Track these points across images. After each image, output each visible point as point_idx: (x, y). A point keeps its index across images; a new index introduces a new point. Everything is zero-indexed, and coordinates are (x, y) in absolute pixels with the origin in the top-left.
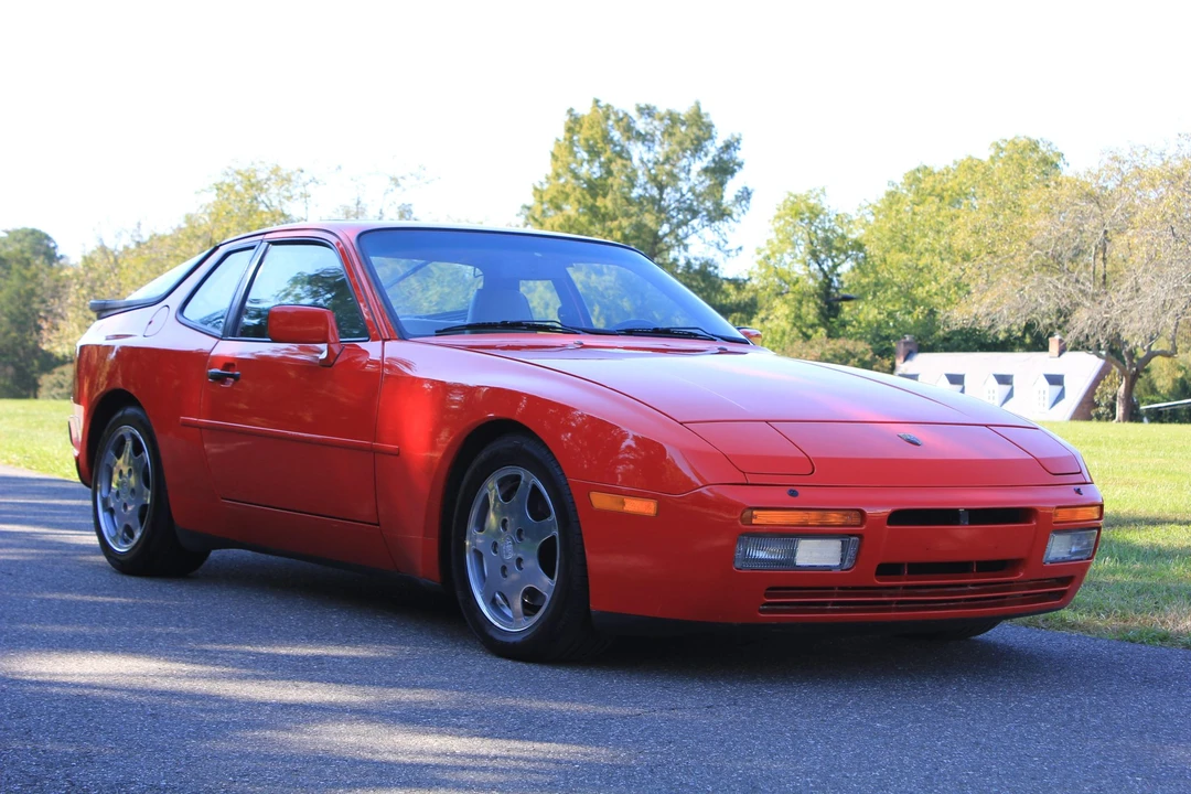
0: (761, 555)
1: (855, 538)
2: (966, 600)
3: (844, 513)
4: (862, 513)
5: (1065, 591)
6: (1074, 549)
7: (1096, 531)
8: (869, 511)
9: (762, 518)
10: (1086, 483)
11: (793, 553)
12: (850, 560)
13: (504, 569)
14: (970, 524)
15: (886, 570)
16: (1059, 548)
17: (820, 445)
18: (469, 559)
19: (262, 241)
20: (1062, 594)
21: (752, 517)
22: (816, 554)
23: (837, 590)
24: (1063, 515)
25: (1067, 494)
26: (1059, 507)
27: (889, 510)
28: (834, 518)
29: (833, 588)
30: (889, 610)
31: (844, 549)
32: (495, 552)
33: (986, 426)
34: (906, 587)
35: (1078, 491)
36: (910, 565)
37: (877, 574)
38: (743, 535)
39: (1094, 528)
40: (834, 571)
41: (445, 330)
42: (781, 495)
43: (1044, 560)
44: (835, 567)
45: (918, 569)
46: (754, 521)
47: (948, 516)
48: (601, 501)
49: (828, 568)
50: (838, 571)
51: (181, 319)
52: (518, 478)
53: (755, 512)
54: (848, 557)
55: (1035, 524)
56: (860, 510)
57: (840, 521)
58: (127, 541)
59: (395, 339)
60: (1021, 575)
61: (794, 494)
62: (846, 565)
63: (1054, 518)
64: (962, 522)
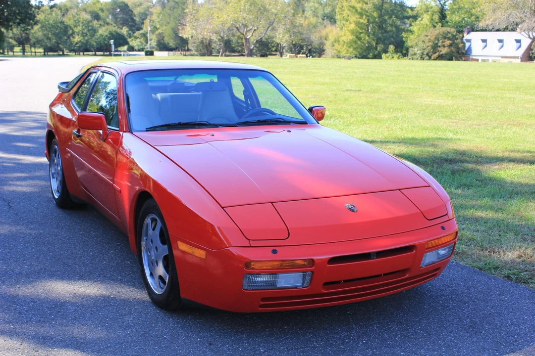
1: (309, 272)
9: (256, 266)
10: (449, 220)
11: (275, 281)
14: (377, 258)
15: (327, 285)
16: (429, 258)
20: (435, 275)
21: (251, 265)
22: (289, 281)
24: (431, 244)
25: (435, 231)
26: (429, 241)
27: (329, 257)
31: (304, 278)
35: (443, 228)
36: (345, 281)
37: (323, 287)
38: (247, 274)
39: (452, 243)
42: (267, 254)
43: (421, 266)
44: (299, 287)
46: (253, 268)
48: (182, 246)
49: (296, 287)
50: (301, 288)
52: (156, 221)
53: (252, 263)
54: (306, 282)
55: (414, 251)
56: (312, 259)
57: (301, 264)
58: (59, 193)
59: (128, 132)
60: (408, 275)
61: (275, 252)
62: (305, 285)
63: (426, 247)
64: (372, 257)
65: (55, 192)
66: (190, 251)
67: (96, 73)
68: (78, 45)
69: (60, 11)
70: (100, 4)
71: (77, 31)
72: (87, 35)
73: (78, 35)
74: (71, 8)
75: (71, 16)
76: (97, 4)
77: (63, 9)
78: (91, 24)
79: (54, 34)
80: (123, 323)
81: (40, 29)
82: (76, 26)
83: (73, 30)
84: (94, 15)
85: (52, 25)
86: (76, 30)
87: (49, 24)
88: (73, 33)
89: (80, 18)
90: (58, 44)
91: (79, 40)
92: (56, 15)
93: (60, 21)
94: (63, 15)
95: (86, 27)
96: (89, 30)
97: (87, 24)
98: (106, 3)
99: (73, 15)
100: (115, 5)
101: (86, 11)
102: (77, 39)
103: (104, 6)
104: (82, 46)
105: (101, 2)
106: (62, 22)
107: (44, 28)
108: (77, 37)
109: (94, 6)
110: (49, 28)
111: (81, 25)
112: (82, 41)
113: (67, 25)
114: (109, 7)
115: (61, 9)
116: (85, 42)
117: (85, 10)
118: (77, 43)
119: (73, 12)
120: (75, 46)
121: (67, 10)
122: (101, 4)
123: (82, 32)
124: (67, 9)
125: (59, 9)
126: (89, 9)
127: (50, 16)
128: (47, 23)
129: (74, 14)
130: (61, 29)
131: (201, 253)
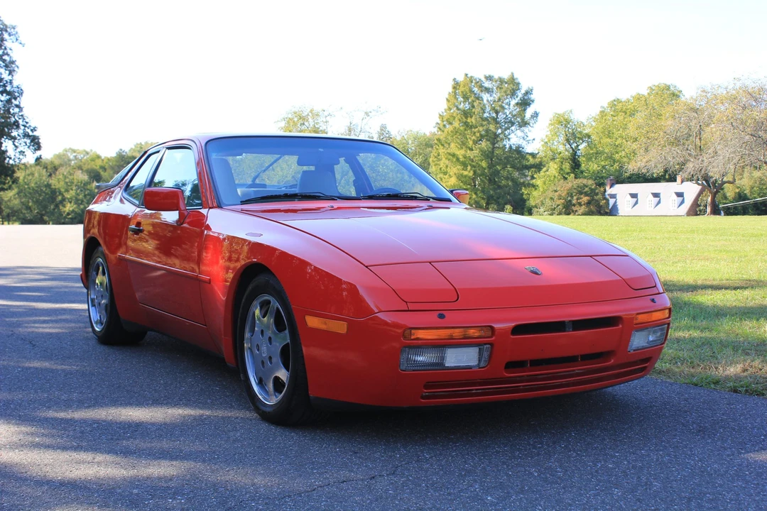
0: (420, 358)
1: (488, 346)
2: (574, 380)
3: (479, 328)
4: (492, 328)
5: (646, 367)
6: (650, 340)
7: (666, 326)
8: (496, 326)
9: (421, 334)
10: (659, 293)
11: (443, 358)
12: (484, 362)
13: (263, 362)
14: (573, 330)
15: (511, 365)
16: (639, 341)
17: (465, 279)
18: (247, 353)
19: (163, 147)
20: (644, 369)
21: (411, 334)
23: (478, 380)
24: (641, 318)
25: (644, 303)
26: (638, 314)
27: (512, 325)
28: (472, 332)
30: (518, 392)
31: (480, 353)
32: (258, 350)
33: (591, 256)
34: (528, 375)
35: (653, 301)
36: (531, 361)
37: (505, 368)
38: (405, 347)
39: (665, 324)
40: (474, 369)
41: (246, 201)
42: (432, 318)
43: (628, 350)
44: (474, 366)
45: (536, 363)
46: (413, 337)
47: (558, 326)
48: (312, 322)
49: (470, 367)
50: (477, 369)
51: (124, 194)
52: (269, 302)
53: (413, 331)
54: (483, 359)
55: (621, 326)
56: (491, 327)
57: (477, 335)
58: (102, 324)
59: (216, 207)
60: (612, 361)
61: (442, 316)
62: (482, 364)
63: (635, 322)
64: (567, 329)
65: (96, 323)
66: (323, 327)
67: (158, 152)
68: (70, 216)
69: (45, 170)
70: (100, 160)
71: (69, 197)
72: (82, 201)
73: (71, 202)
74: (61, 165)
75: (61, 177)
76: (97, 160)
77: (49, 167)
78: (89, 187)
79: (37, 202)
80: (229, 438)
81: (17, 196)
82: (67, 191)
83: (63, 196)
84: (92, 175)
85: (33, 189)
86: (67, 196)
87: (29, 188)
88: (64, 200)
89: (73, 179)
90: (42, 215)
91: (71, 209)
92: (40, 176)
93: (46, 183)
94: (50, 175)
95: (81, 191)
96: (85, 196)
97: (83, 186)
98: (108, 159)
99: (63, 175)
100: (123, 161)
101: (82, 169)
102: (69, 207)
103: (107, 163)
104: (75, 218)
105: (103, 158)
106: (48, 186)
107: (22, 194)
108: (69, 205)
109: (93, 162)
110: (30, 193)
111: (74, 188)
112: (76, 210)
113: (56, 189)
114: (114, 163)
115: (46, 168)
116: (80, 211)
117: (80, 168)
118: (68, 214)
119: (63, 171)
120: (65, 218)
121: (55, 169)
122: (103, 160)
123: (76, 198)
124: (55, 167)
125: (44, 168)
126: (85, 168)
127: (30, 177)
128: (26, 187)
129: (65, 174)
130: (47, 194)
131: (340, 327)
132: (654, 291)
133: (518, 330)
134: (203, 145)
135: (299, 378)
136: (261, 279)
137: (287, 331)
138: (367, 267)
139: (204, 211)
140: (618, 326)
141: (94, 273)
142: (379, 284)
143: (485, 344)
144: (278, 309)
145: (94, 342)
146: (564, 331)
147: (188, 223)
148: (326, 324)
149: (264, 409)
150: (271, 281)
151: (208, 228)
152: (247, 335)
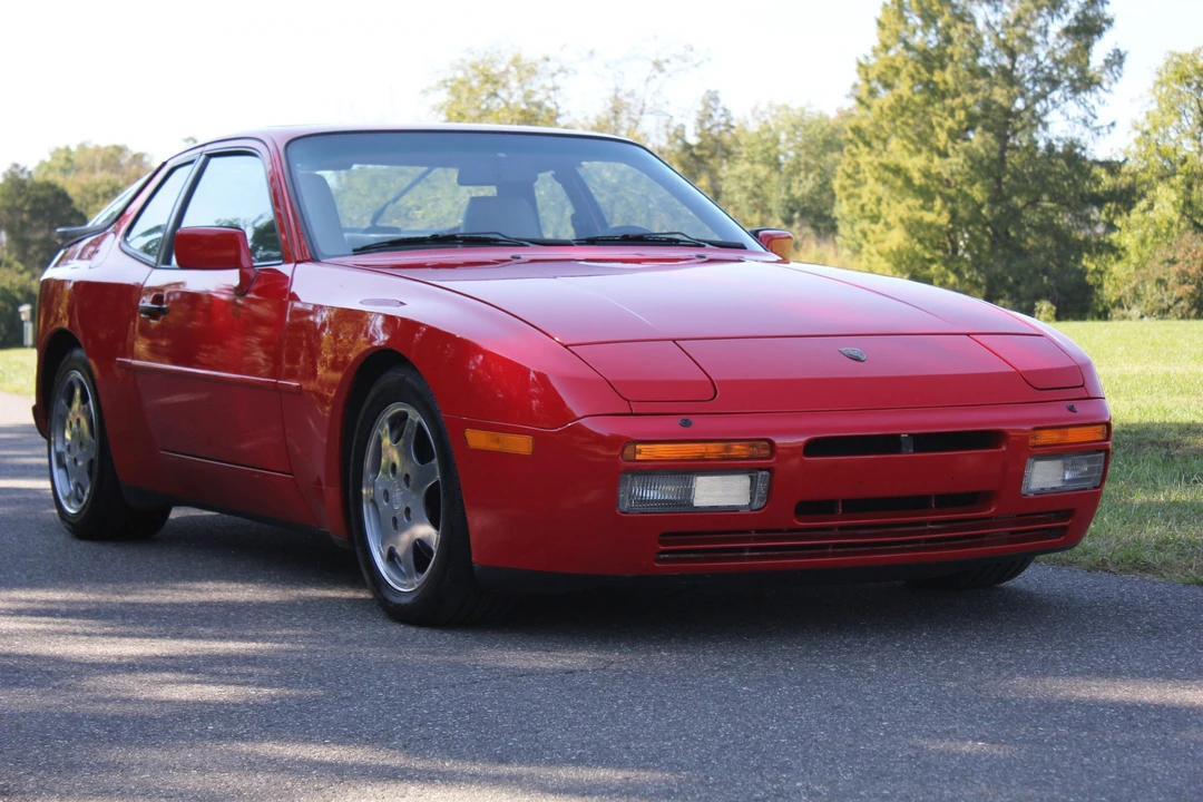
0: (651, 494)
1: (764, 473)
2: (927, 540)
3: (750, 443)
4: (771, 443)
5: (1065, 528)
6: (1067, 477)
7: (1102, 454)
8: (779, 441)
9: (646, 452)
10: (1089, 398)
11: (689, 492)
12: (761, 499)
13: (395, 520)
14: (915, 452)
15: (806, 508)
16: (1044, 476)
17: (725, 366)
18: (367, 509)
19: (202, 153)
20: (1063, 532)
21: (635, 452)
22: (718, 492)
23: (753, 534)
24: (1045, 437)
25: (1052, 412)
26: (1038, 428)
27: (803, 439)
28: (738, 449)
29: (747, 532)
30: (825, 555)
31: (753, 486)
32: (387, 500)
33: (968, 335)
34: (842, 528)
35: (1071, 409)
36: (845, 502)
37: (796, 512)
38: (626, 473)
39: (1100, 451)
40: (742, 512)
41: (363, 248)
42: (671, 425)
43: (1024, 490)
44: (743, 507)
45: (855, 506)
46: (638, 457)
47: (889, 443)
48: (477, 439)
49: (734, 509)
50: (748, 512)
51: (124, 246)
52: (403, 416)
53: (638, 447)
54: (758, 495)
55: (1004, 448)
56: (768, 440)
57: (745, 454)
58: (80, 501)
59: (308, 261)
60: (993, 510)
61: (686, 424)
62: (757, 504)
63: (1032, 442)
64: (904, 449)
65: (68, 499)
66: (495, 447)
67: (191, 162)
131: (521, 444)
132: (1080, 393)
133: (815, 447)
134: (281, 147)
135: (455, 536)
136: (392, 377)
137: (435, 461)
138: (566, 347)
139: (286, 269)
140: (997, 446)
141: (63, 402)
142: (586, 372)
143: (761, 470)
144: (420, 425)
145: (63, 537)
146: (899, 453)
147: (257, 292)
148: (498, 441)
149: (396, 600)
150: (408, 379)
151: (294, 297)
152: (368, 476)
